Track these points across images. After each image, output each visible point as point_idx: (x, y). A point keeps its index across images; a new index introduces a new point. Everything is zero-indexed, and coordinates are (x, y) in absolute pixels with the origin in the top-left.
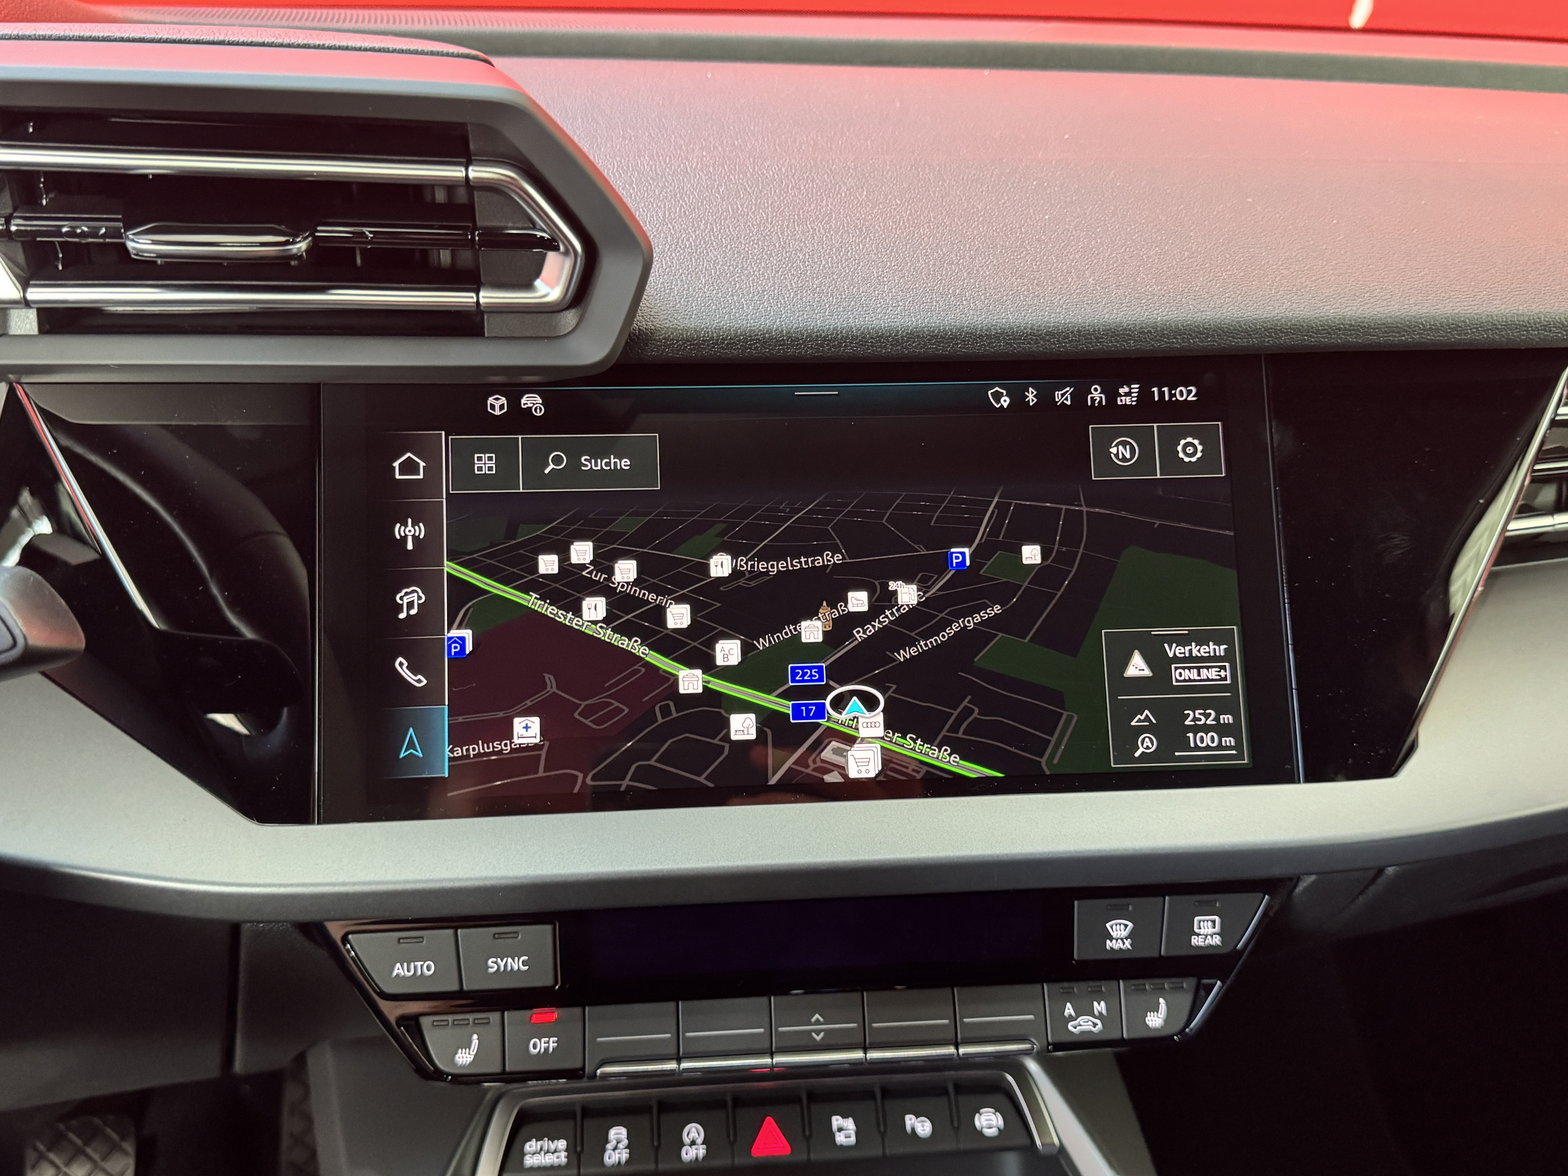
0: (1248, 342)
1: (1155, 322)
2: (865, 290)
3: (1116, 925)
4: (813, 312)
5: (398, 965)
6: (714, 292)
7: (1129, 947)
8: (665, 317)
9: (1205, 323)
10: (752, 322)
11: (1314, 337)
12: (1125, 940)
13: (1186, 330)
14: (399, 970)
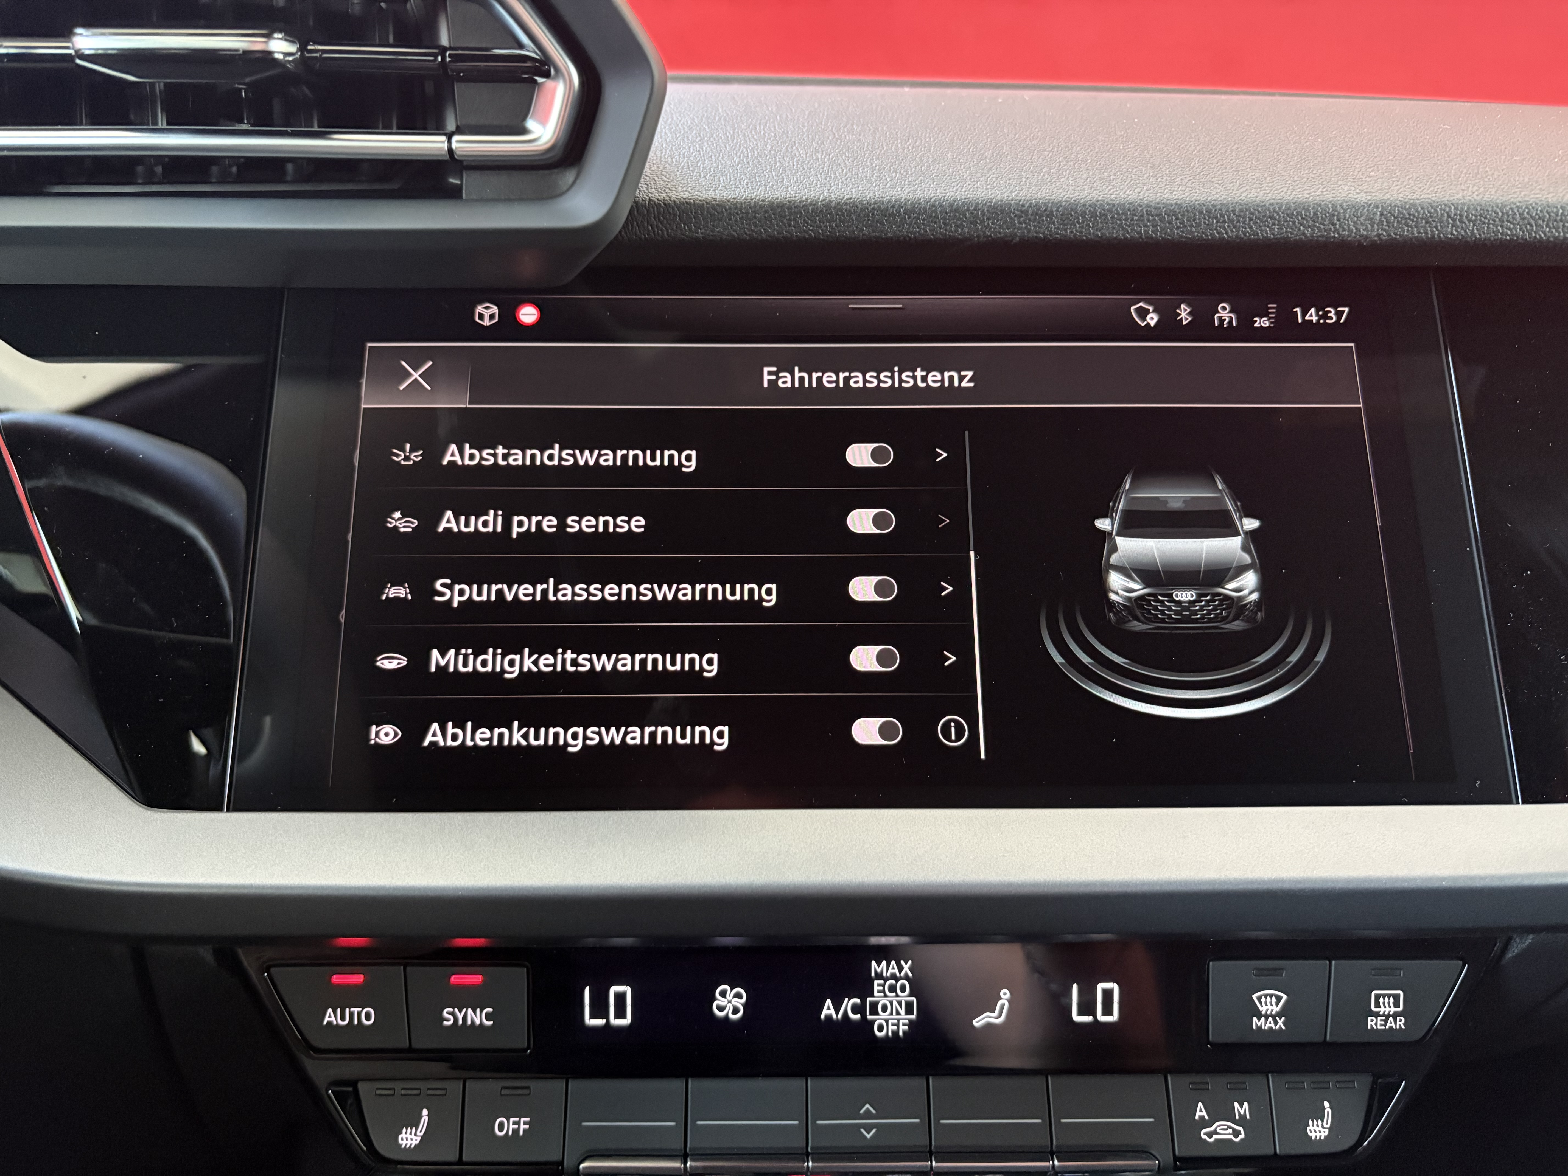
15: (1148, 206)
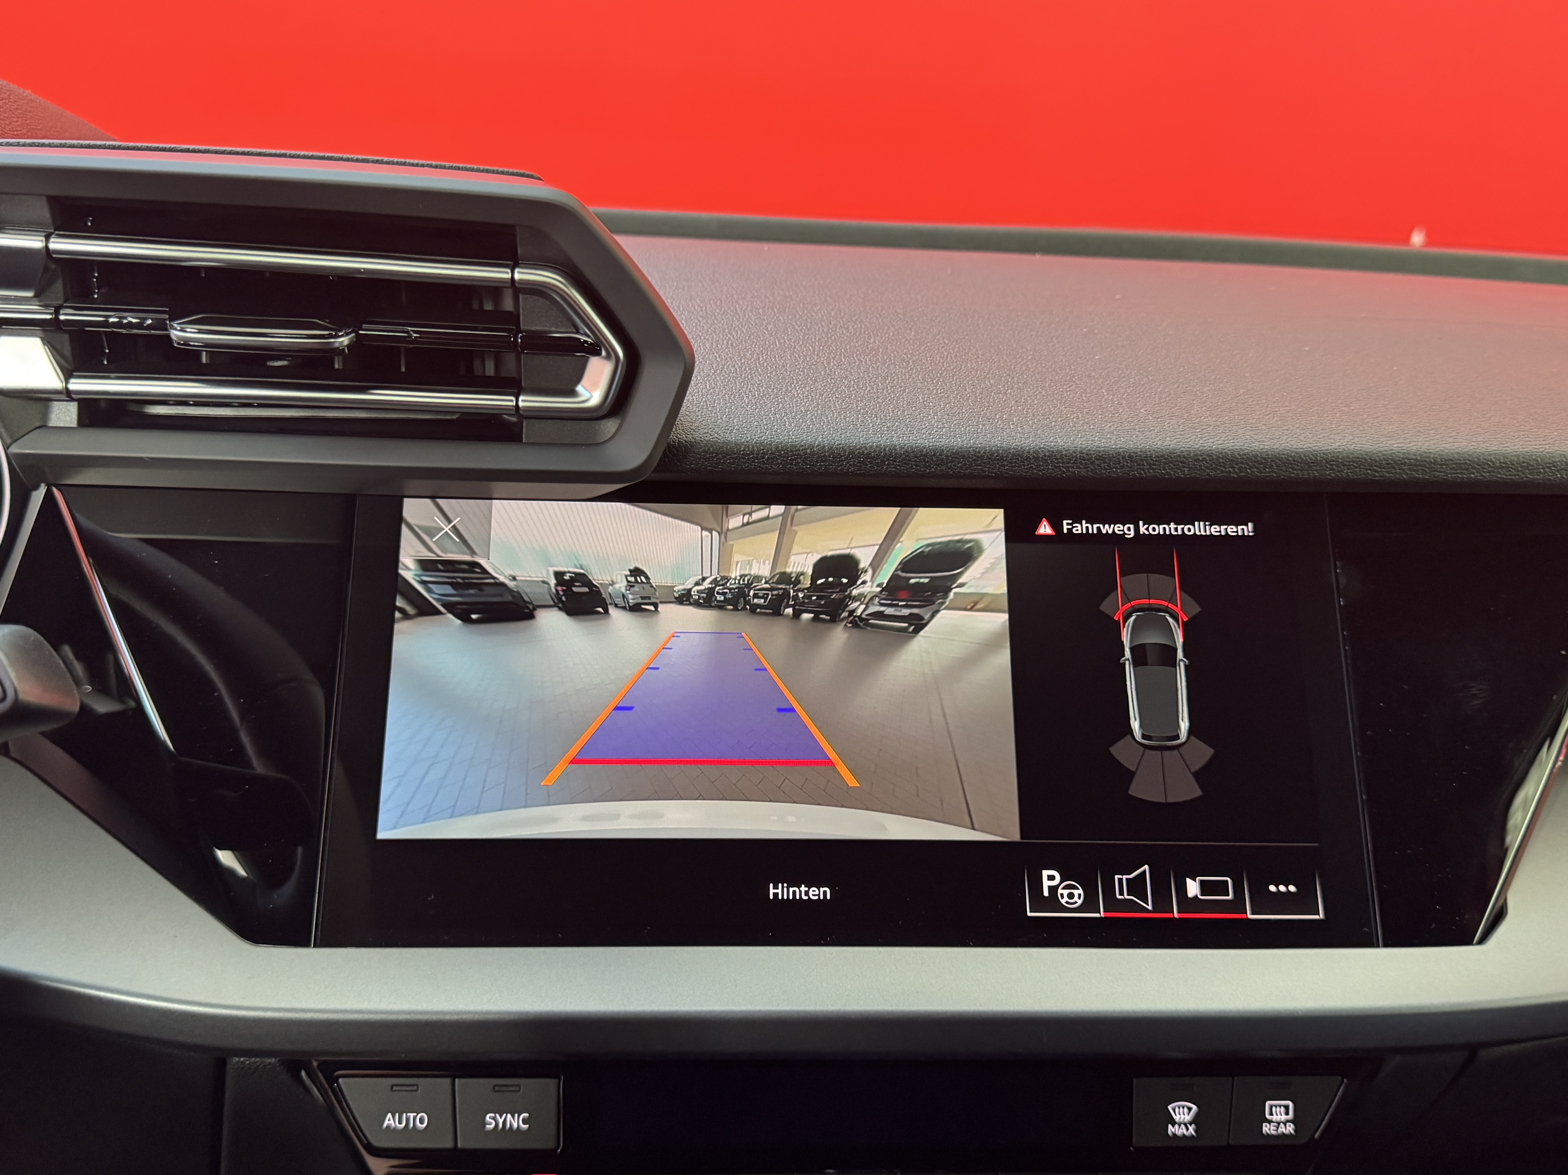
0: (1309, 474)
1: (1211, 450)
2: (910, 413)
3: (1179, 1108)
4: (856, 430)
5: (389, 1115)
6: (757, 410)
7: (1193, 1133)
8: (706, 431)
9: (1263, 452)
10: (793, 437)
11: (1377, 472)
12: (1188, 1125)
13: (1243, 459)
14: (390, 1121)
15: (1081, 453)
